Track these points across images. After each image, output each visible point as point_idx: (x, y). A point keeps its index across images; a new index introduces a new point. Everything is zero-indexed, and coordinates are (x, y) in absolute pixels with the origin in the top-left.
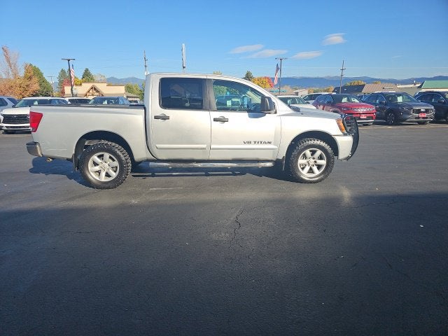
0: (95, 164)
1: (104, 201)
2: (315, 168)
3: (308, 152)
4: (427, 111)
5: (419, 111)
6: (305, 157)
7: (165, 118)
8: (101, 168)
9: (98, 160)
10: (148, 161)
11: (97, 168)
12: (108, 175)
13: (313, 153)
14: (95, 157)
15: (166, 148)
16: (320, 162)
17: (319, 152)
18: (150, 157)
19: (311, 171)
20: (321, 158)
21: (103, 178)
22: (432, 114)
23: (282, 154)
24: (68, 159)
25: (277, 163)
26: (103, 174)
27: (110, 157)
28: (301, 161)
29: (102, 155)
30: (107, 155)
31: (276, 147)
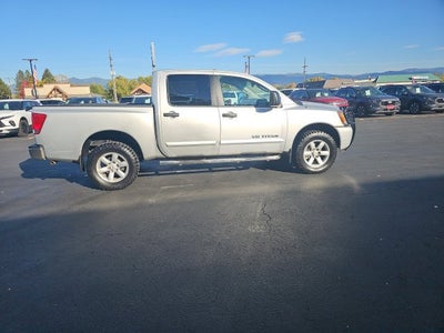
0: (103, 165)
1: (113, 202)
2: (319, 159)
3: (312, 144)
4: (394, 103)
5: (386, 104)
6: (310, 148)
8: (109, 169)
9: (106, 161)
10: (158, 159)
11: (105, 169)
12: (116, 176)
13: (317, 144)
14: (103, 158)
15: (176, 146)
16: (323, 153)
17: (322, 144)
18: (160, 155)
19: (316, 162)
20: (324, 149)
21: (112, 179)
22: (398, 105)
23: (289, 146)
24: (74, 162)
25: (284, 155)
26: (112, 175)
27: (119, 158)
28: (306, 153)
29: (111, 156)
30: (115, 155)
31: (283, 140)
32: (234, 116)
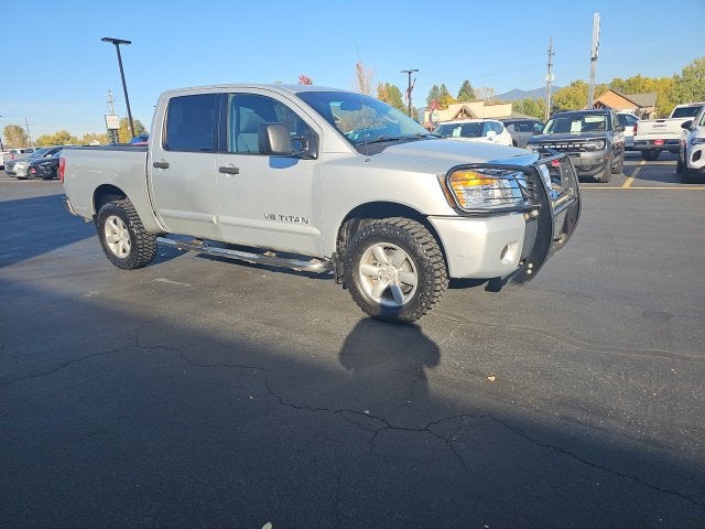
3: (379, 251)
6: (377, 260)
7: (164, 166)
8: (118, 238)
9: (114, 227)
10: (155, 234)
12: (124, 249)
14: (110, 221)
19: (390, 294)
21: (122, 255)
23: (330, 248)
26: (120, 246)
29: (115, 220)
31: (317, 232)
32: (233, 171)
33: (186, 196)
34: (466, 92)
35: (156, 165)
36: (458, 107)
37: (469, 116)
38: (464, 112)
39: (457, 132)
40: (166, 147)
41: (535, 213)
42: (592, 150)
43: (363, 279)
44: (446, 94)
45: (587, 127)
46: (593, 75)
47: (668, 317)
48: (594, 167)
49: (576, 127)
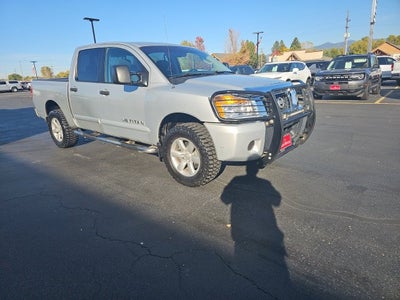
3: (181, 143)
7: (75, 90)
9: (56, 124)
11: (57, 130)
16: (195, 159)
21: (60, 140)
26: (59, 135)
31: (148, 130)
32: (107, 94)
33: (86, 108)
34: (296, 45)
35: (72, 90)
36: (290, 53)
37: (296, 59)
38: (293, 56)
39: (275, 69)
40: (77, 79)
41: (272, 121)
42: (356, 79)
43: (173, 159)
44: (283, 46)
45: (355, 66)
46: (371, 33)
47: (364, 189)
48: (357, 90)
49: (348, 66)
